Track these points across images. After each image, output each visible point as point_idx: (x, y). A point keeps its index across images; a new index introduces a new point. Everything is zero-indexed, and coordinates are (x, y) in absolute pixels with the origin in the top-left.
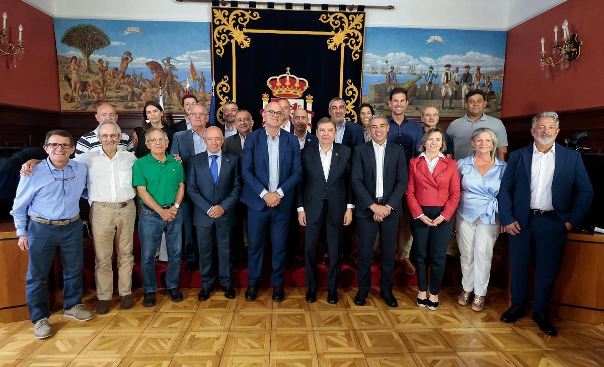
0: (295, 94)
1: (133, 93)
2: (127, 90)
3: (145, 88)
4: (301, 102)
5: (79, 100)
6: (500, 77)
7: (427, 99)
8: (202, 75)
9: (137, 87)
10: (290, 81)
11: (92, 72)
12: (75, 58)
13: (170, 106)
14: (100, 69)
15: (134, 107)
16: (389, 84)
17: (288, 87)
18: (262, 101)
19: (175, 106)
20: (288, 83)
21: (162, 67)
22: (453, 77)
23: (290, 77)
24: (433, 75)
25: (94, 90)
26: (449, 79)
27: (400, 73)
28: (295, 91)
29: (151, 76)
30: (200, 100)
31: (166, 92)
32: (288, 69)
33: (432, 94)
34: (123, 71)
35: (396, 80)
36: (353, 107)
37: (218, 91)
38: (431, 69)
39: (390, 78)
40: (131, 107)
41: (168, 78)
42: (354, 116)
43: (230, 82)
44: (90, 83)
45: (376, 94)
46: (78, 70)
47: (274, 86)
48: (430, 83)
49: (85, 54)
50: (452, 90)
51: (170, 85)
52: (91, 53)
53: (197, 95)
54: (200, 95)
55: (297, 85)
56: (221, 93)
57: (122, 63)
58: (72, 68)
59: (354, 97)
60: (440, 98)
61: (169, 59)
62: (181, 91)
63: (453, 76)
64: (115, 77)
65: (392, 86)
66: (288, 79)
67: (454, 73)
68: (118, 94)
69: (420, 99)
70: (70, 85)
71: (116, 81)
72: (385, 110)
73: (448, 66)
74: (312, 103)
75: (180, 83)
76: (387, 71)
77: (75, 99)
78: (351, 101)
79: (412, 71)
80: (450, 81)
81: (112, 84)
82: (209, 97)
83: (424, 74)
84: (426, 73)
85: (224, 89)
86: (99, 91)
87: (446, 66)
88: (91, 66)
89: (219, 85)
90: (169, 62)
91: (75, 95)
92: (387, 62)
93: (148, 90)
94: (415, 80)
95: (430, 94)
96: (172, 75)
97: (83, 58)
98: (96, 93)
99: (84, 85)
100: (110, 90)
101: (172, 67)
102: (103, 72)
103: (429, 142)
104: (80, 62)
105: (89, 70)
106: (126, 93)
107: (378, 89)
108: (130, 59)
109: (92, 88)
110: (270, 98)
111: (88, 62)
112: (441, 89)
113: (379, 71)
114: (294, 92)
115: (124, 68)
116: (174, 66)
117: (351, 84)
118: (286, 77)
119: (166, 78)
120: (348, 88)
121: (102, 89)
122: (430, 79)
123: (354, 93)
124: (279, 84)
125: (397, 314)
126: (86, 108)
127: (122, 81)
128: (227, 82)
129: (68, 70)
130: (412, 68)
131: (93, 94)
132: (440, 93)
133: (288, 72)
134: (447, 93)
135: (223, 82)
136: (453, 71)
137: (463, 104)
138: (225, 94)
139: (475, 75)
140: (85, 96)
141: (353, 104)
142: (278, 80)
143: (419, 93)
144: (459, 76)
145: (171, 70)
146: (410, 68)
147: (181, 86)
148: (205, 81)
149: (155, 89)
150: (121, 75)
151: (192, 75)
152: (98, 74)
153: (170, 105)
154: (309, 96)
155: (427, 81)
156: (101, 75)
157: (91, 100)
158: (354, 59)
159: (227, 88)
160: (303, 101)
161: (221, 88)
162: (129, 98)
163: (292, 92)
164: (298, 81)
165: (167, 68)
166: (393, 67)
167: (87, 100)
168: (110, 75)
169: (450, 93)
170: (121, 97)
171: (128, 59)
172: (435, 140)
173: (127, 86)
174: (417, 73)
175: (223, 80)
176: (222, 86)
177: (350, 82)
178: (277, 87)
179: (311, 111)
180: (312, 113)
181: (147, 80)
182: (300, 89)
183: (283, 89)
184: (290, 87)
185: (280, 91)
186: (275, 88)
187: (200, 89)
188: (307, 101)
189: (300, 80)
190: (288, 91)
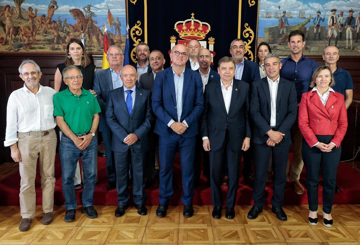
0: (199, 36)
1: (59, 37)
2: (53, 34)
3: (69, 32)
5: (12, 43)
7: (315, 40)
8: (117, 20)
9: (62, 31)
10: (194, 25)
11: (23, 18)
12: (8, 6)
13: (91, 48)
14: (30, 16)
15: (60, 49)
16: (282, 27)
17: (192, 30)
18: (170, 43)
19: (95, 47)
20: (192, 27)
21: (83, 15)
22: (338, 21)
23: (195, 22)
24: (321, 19)
25: (25, 34)
26: (335, 22)
27: (291, 17)
29: (74, 22)
30: (117, 43)
31: (87, 35)
32: (193, 14)
33: (319, 36)
34: (50, 17)
35: (287, 23)
36: (250, 47)
37: (132, 34)
38: (319, 14)
39: (282, 22)
40: (56, 49)
41: (88, 24)
42: (250, 55)
43: (142, 27)
44: (22, 28)
45: (270, 36)
46: (11, 17)
47: (181, 29)
48: (318, 26)
49: (17, 3)
50: (337, 31)
51: (90, 30)
52: (22, 2)
53: (114, 38)
54: (117, 38)
55: (200, 28)
56: (134, 36)
57: (49, 11)
58: (6, 15)
59: (250, 39)
60: (327, 39)
61: (89, 7)
62: (100, 35)
63: (338, 19)
64: (43, 23)
65: (284, 28)
66: (193, 23)
67: (339, 17)
68: (46, 37)
69: (309, 40)
70: (5, 30)
71: (44, 26)
72: (278, 50)
73: (334, 10)
74: (214, 45)
75: (99, 28)
76: (280, 16)
77: (9, 42)
78: (248, 42)
79: (302, 15)
80: (335, 24)
81: (40, 29)
82: (124, 39)
83: (313, 18)
84: (314, 17)
85: (137, 32)
86: (30, 35)
87: (332, 11)
88: (22, 14)
89: (133, 29)
90: (89, 10)
91: (9, 38)
92: (279, 7)
93: (71, 34)
94: (305, 23)
95: (317, 35)
96: (92, 20)
97: (15, 6)
98: (27, 37)
99: (17, 30)
100: (39, 34)
101: (92, 14)
102: (32, 18)
103: (319, 79)
104: (13, 10)
105: (21, 17)
106: (52, 36)
107: (273, 31)
108: (55, 7)
109: (23, 33)
110: (177, 40)
111: (20, 9)
112: (327, 31)
113: (273, 16)
114: (198, 35)
115: (51, 14)
116: (93, 13)
117: (248, 27)
118: (191, 21)
119: (87, 23)
120: (245, 31)
121: (32, 33)
122: (317, 22)
123: (251, 35)
124: (184, 28)
125: (288, 229)
126: (18, 50)
127: (49, 26)
128: (139, 27)
129: (3, 17)
130: (301, 12)
131: (25, 37)
132: (327, 34)
133: (193, 17)
134: (333, 35)
135: (136, 27)
136: (339, 15)
137: (347, 44)
138: (138, 37)
139: (358, 18)
140: (17, 40)
141: (250, 45)
142: (184, 25)
143: (308, 34)
144: (343, 19)
145: (91, 17)
146: (300, 13)
147: (100, 30)
148: (121, 26)
149: (77, 33)
150: (48, 21)
151: (109, 20)
152: (28, 20)
153: (91, 46)
154: (211, 38)
155: (315, 24)
156: (30, 21)
157: (22, 43)
158: (251, 5)
159: (140, 31)
160: (205, 42)
161: (134, 32)
162: (55, 41)
163: (196, 35)
164: (201, 25)
165: (88, 14)
166: (285, 12)
167: (19, 43)
168: (39, 21)
169: (336, 35)
170: (48, 40)
171: (54, 7)
172: (324, 77)
173: (53, 31)
174: (306, 17)
175: (136, 24)
176: (135, 30)
177: (247, 25)
178: (183, 31)
179: (213, 51)
180: (214, 52)
181: (71, 25)
182: (203, 32)
183: (189, 32)
184: (194, 30)
185: (186, 33)
186: (182, 31)
187: (116, 33)
188: (209, 42)
189: (203, 24)
190: (192, 34)
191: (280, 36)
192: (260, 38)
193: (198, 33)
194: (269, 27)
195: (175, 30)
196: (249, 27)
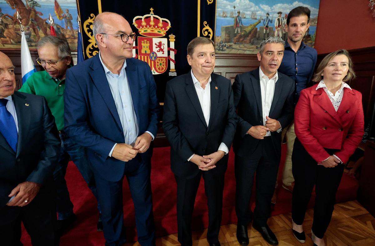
0: (159, 33)
4: (165, 41)
6: (315, 23)
8: (68, 13)
10: (154, 21)
16: (236, 27)
17: (152, 27)
20: (152, 23)
21: (23, 4)
22: (283, 23)
23: (154, 17)
24: (269, 20)
26: (280, 24)
27: (245, 18)
28: (160, 31)
31: (31, 29)
32: (152, 9)
33: (268, 36)
35: (241, 23)
37: (86, 29)
38: (268, 15)
39: (237, 22)
41: (31, 15)
45: (226, 35)
47: (140, 25)
48: (267, 27)
50: (282, 32)
51: (35, 23)
53: (65, 33)
54: (69, 33)
55: (160, 25)
56: (89, 31)
62: (48, 29)
63: (283, 21)
65: (238, 28)
66: (152, 19)
67: (284, 19)
69: (260, 40)
72: (233, 48)
73: (280, 13)
74: (175, 42)
75: (45, 20)
76: (235, 16)
79: (254, 16)
80: (281, 25)
83: (263, 19)
84: (264, 19)
87: (278, 13)
89: (86, 23)
92: (235, 7)
93: (10, 26)
94: (256, 24)
95: (266, 35)
96: (35, 11)
101: (35, 4)
107: (229, 31)
112: (274, 32)
113: (228, 15)
114: (158, 32)
116: (36, 2)
117: (206, 25)
118: (150, 17)
119: (29, 14)
120: (204, 29)
122: (267, 23)
123: (209, 33)
124: (144, 23)
130: (253, 13)
132: (274, 35)
133: (152, 13)
134: (278, 35)
135: (90, 20)
136: (283, 17)
142: (143, 20)
143: (259, 34)
145: (33, 7)
146: (252, 14)
147: (47, 23)
148: (72, 19)
151: (57, 12)
154: (172, 35)
155: (264, 25)
158: (209, 3)
160: (166, 40)
161: (88, 26)
163: (156, 31)
164: (161, 22)
165: (29, 4)
166: (240, 12)
174: (258, 18)
175: (90, 18)
176: (89, 24)
177: (206, 23)
178: (143, 27)
179: (174, 48)
180: (175, 50)
181: (9, 16)
182: (163, 29)
183: (148, 28)
184: (154, 26)
185: (145, 30)
186: (141, 27)
187: (67, 27)
188: (170, 39)
189: (163, 21)
190: (152, 31)
191: (235, 35)
192: (218, 37)
193: (158, 30)
194: (225, 26)
195: (134, 25)
196: (208, 25)
